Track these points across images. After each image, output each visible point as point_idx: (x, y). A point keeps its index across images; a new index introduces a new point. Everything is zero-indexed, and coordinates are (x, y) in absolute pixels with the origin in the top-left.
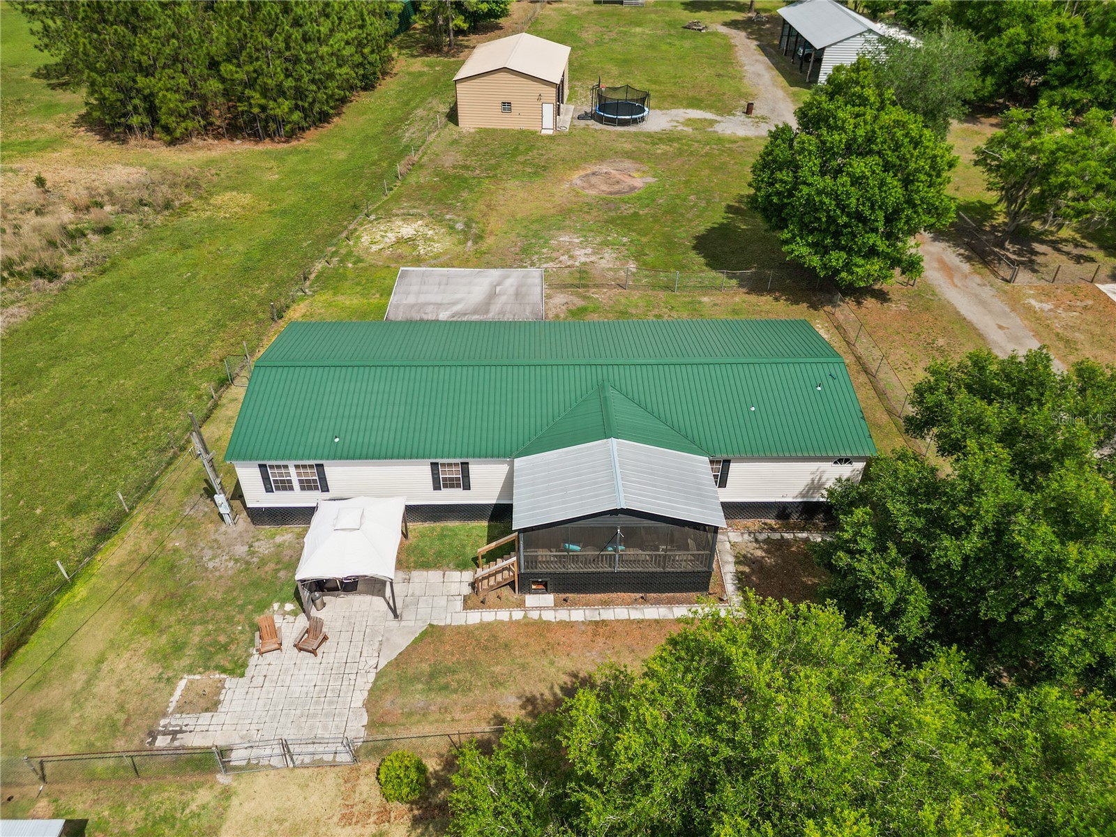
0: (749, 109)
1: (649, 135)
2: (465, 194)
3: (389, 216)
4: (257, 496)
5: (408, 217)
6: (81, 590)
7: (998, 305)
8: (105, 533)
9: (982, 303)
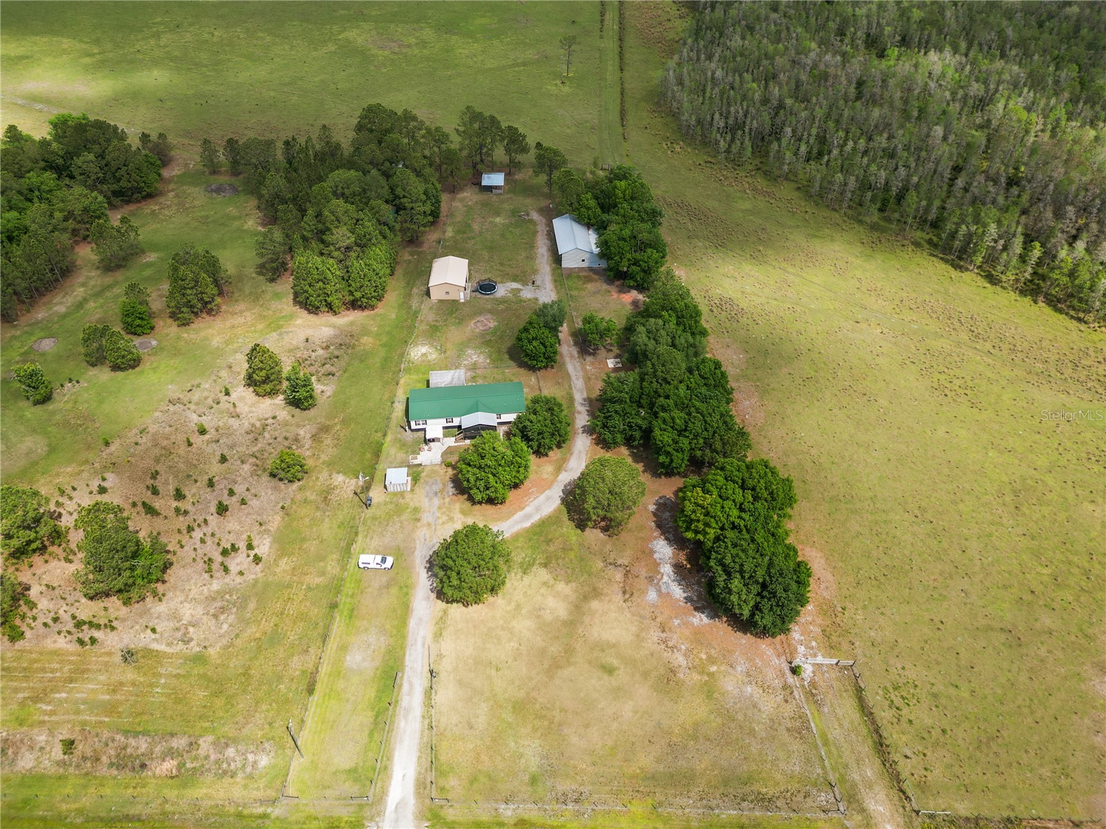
0: (533, 283)
1: (497, 300)
2: (438, 334)
3: (417, 345)
4: (413, 426)
5: (423, 345)
6: (386, 445)
7: (579, 368)
8: (385, 435)
9: (575, 368)
